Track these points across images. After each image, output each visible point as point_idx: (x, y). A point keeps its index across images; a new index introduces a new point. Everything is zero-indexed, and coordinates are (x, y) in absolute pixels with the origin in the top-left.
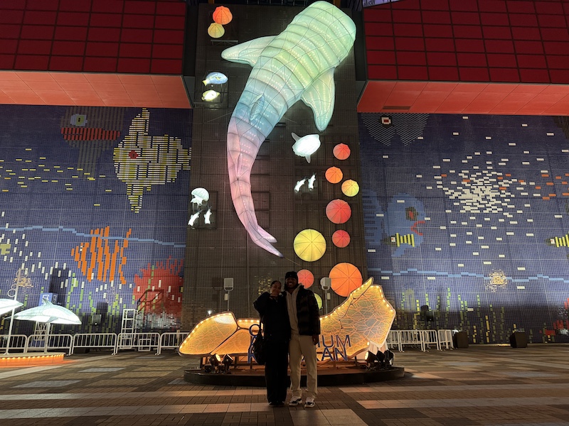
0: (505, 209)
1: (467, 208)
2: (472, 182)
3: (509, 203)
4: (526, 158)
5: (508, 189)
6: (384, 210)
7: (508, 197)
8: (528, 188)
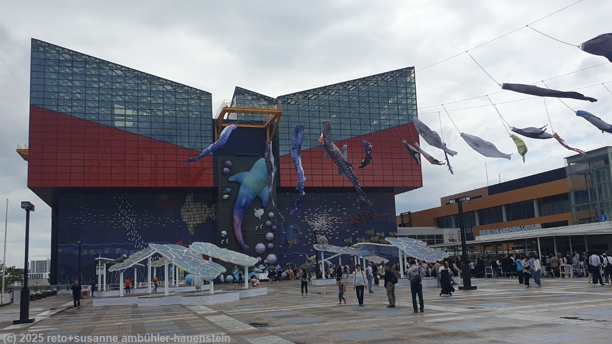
0: (329, 229)
1: (316, 229)
2: (318, 219)
3: (331, 226)
4: (339, 208)
5: (331, 221)
6: (286, 231)
7: (331, 224)
8: (338, 220)
